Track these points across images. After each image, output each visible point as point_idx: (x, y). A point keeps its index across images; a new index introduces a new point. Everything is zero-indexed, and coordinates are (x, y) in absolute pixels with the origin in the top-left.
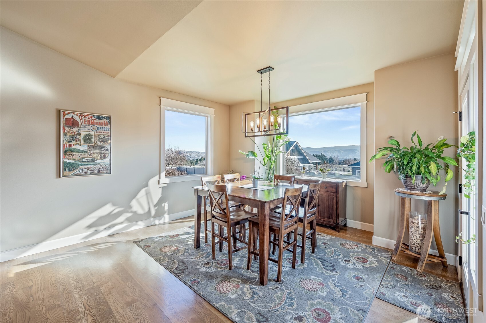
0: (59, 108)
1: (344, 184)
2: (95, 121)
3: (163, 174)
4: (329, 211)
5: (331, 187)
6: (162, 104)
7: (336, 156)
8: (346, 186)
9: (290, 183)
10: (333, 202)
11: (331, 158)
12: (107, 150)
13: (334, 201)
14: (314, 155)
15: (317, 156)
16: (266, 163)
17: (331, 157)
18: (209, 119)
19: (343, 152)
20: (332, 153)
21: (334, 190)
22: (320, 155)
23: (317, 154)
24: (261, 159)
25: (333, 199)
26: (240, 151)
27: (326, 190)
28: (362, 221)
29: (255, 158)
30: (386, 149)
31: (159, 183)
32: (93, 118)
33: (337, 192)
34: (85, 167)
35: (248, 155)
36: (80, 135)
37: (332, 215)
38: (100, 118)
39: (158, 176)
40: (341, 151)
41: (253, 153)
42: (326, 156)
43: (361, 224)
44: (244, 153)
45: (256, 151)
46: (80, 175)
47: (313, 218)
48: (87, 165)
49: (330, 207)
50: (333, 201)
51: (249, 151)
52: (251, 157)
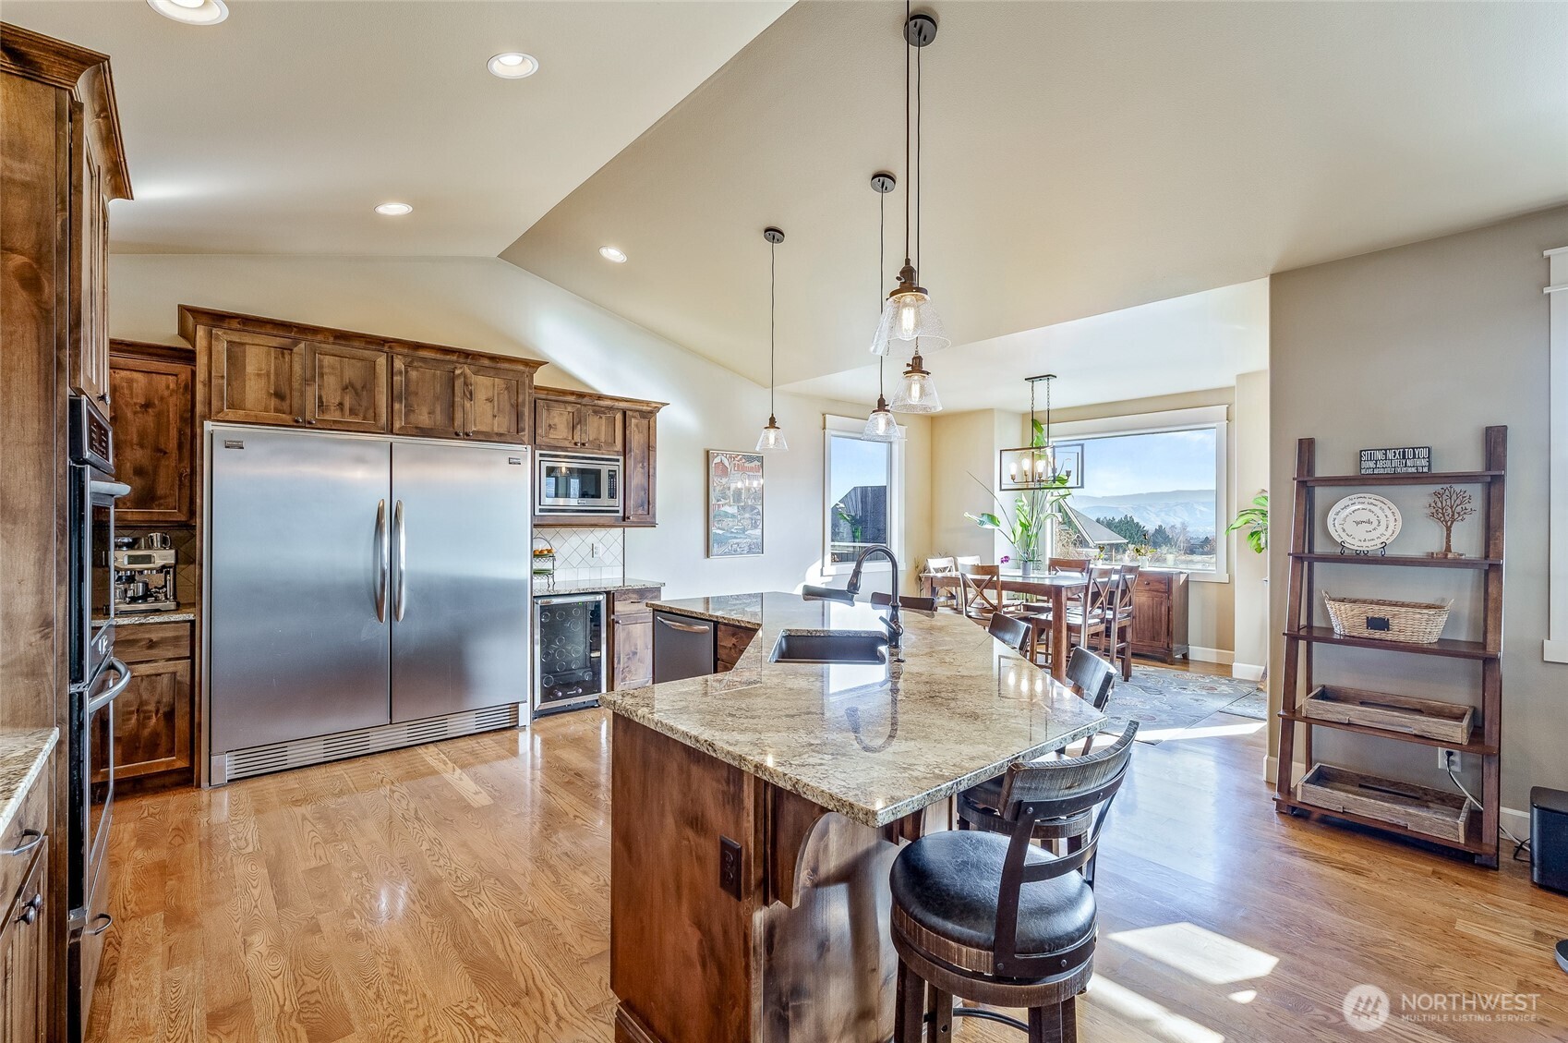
0: (708, 447)
1: (1183, 578)
2: (746, 465)
3: (828, 558)
4: (1153, 627)
5: (1157, 581)
6: (827, 427)
7: (1178, 526)
8: (1187, 582)
9: (1081, 572)
10: (1161, 610)
11: (1160, 531)
12: (758, 513)
13: (1164, 609)
14: (1098, 521)
15: (1110, 525)
16: (1017, 539)
17: (1160, 526)
18: (895, 447)
19: (1203, 509)
20: (1163, 514)
21: (1163, 586)
22: (1121, 521)
23: (1109, 517)
24: (1008, 531)
25: (1161, 604)
26: (967, 515)
27: (1147, 588)
28: (1219, 647)
29: (996, 528)
30: (1253, 511)
31: (822, 575)
32: (744, 461)
33: (1169, 591)
34: (735, 541)
35: (982, 523)
36: (729, 488)
37: (1159, 634)
38: (750, 459)
39: (820, 561)
40: (1196, 506)
41: (992, 519)
42: (1142, 524)
43: (1218, 653)
44: (974, 518)
45: (998, 514)
46: (729, 553)
47: (1126, 622)
48: (737, 538)
49: (1154, 620)
50: (1161, 608)
51: (983, 514)
52: (989, 526)
